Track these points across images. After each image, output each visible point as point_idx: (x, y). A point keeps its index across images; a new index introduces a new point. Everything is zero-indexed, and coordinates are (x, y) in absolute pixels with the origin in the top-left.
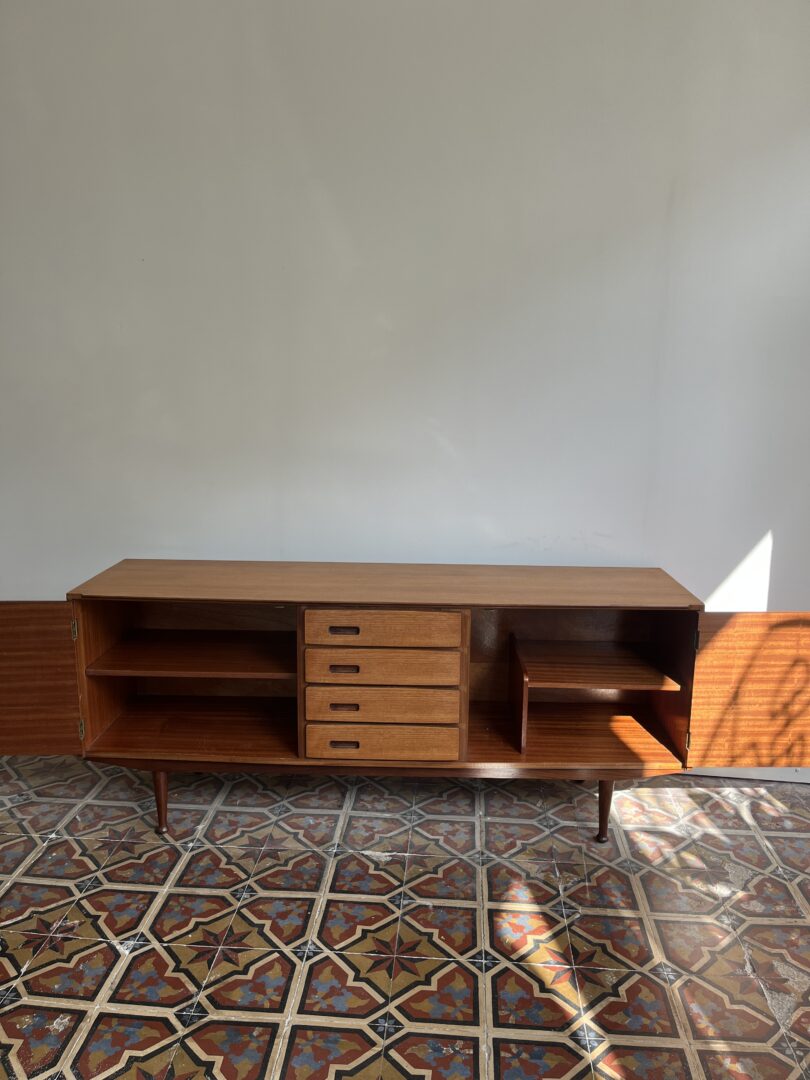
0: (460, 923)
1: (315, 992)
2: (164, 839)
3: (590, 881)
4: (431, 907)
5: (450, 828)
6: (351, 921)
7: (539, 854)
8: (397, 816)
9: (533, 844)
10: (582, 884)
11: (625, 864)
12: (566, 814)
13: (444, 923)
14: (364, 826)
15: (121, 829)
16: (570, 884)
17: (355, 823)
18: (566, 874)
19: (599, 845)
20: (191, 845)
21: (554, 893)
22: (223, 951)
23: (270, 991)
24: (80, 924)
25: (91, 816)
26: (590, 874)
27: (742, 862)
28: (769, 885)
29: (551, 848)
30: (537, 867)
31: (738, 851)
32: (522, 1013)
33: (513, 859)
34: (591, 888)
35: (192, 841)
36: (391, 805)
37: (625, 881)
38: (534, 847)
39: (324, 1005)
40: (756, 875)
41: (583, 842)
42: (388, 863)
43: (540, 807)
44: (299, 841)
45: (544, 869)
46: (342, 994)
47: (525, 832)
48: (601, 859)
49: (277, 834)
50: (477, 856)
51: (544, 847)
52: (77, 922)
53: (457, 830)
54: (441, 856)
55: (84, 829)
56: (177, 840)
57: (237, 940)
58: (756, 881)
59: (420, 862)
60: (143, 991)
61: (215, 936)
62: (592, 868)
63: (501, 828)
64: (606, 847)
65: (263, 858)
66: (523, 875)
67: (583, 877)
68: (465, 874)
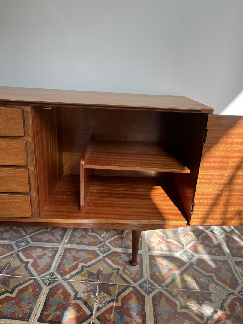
3: (117, 301)
5: (41, 253)
7: (90, 274)
8: (13, 243)
9: (89, 267)
10: (111, 304)
11: (145, 285)
12: (117, 242)
16: (103, 304)
18: (103, 294)
19: (131, 267)
21: (88, 313)
26: (119, 294)
27: (221, 283)
28: (238, 304)
29: (100, 270)
30: (85, 287)
31: (218, 273)
33: (71, 280)
34: (117, 308)
36: (14, 234)
37: (141, 300)
38: (88, 269)
40: (229, 295)
41: (122, 265)
43: (103, 238)
45: (89, 289)
47: (88, 256)
48: (130, 280)
50: (48, 277)
51: (95, 269)
53: (45, 255)
54: (24, 277)
58: (229, 301)
59: (6, 282)
62: (122, 288)
63: (73, 253)
64: (134, 269)
66: (73, 294)
67: (113, 298)
68: (33, 294)
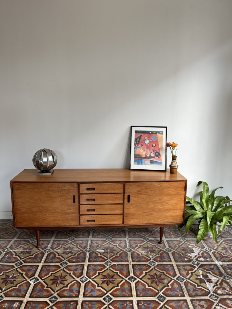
0: (125, 269)
1: (87, 291)
2: (39, 250)
4: (116, 265)
5: (120, 242)
6: (95, 270)
7: (144, 248)
8: (105, 239)
9: (142, 245)
10: (156, 256)
11: (167, 249)
12: (150, 236)
13: (120, 269)
14: (96, 242)
15: (26, 247)
16: (153, 256)
17: (93, 242)
18: (152, 253)
20: (47, 251)
21: (149, 259)
22: (60, 281)
23: (74, 291)
24: (18, 276)
25: (16, 244)
26: (158, 253)
27: (198, 247)
28: (205, 253)
29: (147, 246)
30: (144, 251)
31: (196, 244)
32: (144, 293)
33: (137, 250)
34: (159, 257)
35: (47, 250)
36: (103, 236)
37: (168, 254)
39: (90, 294)
40: (201, 251)
41: (156, 244)
42: (103, 253)
43: (143, 235)
44: (78, 248)
45: (146, 252)
46: (95, 291)
47: (140, 242)
48: (161, 249)
49: (71, 246)
50: (128, 249)
51: (145, 246)
52: (17, 275)
53: (122, 242)
54: (118, 250)
55: (15, 248)
56: (43, 250)
57: (63, 278)
58: (201, 252)
59: (112, 252)
60: (39, 294)
61: (57, 277)
62: (159, 251)
63: (134, 241)
64: (161, 245)
65: (68, 253)
66: (141, 254)
67: (157, 254)
68: (125, 255)
